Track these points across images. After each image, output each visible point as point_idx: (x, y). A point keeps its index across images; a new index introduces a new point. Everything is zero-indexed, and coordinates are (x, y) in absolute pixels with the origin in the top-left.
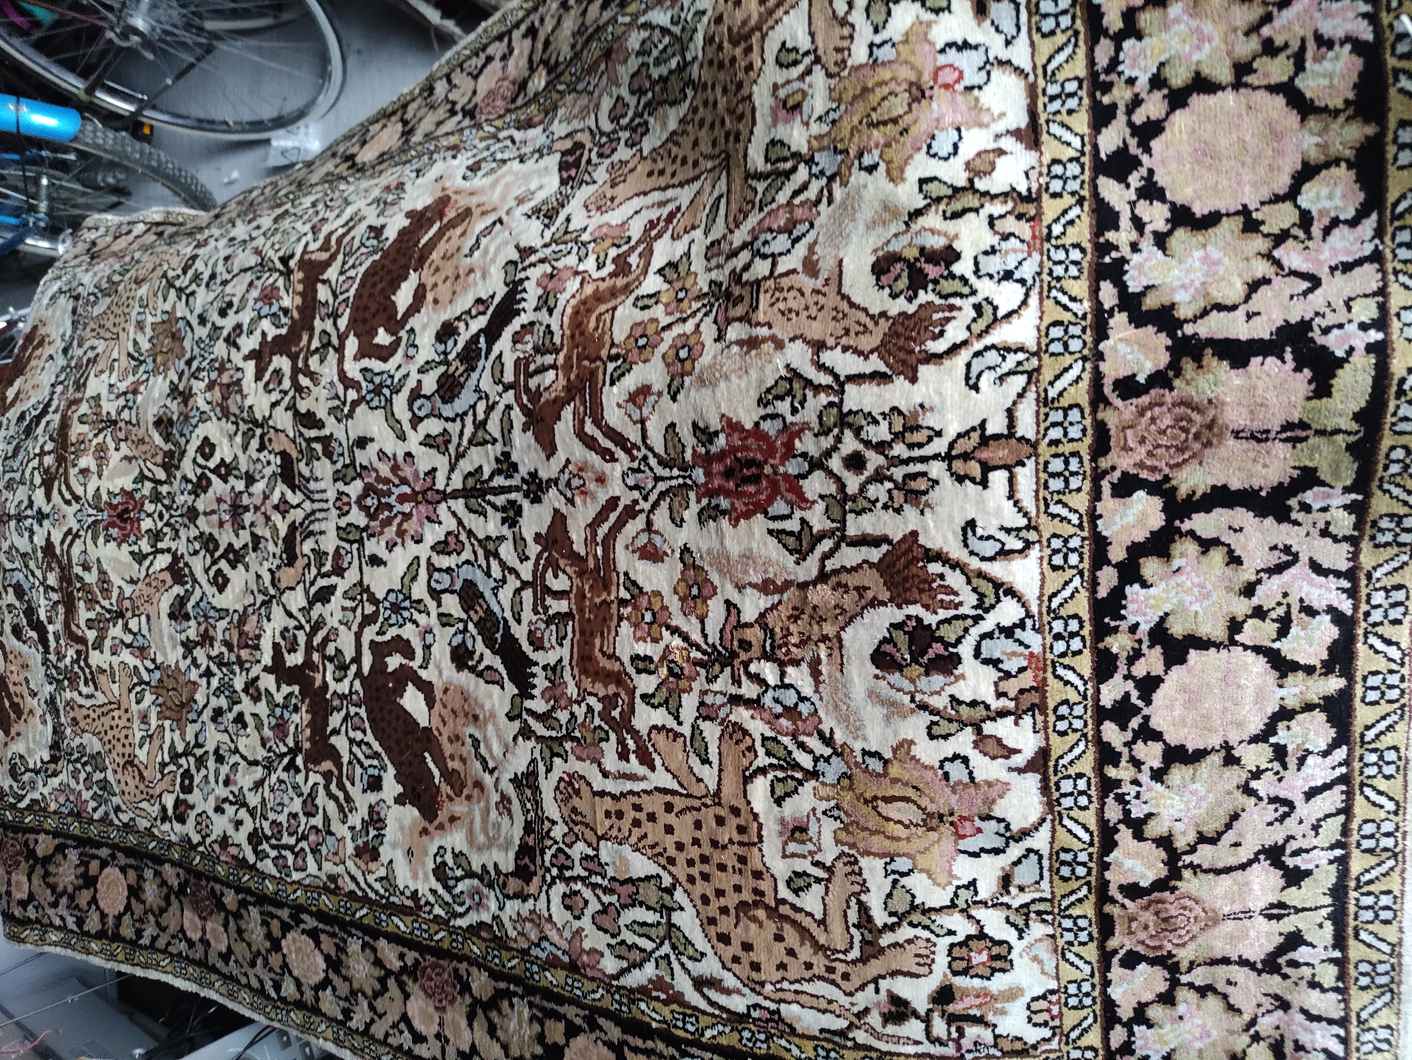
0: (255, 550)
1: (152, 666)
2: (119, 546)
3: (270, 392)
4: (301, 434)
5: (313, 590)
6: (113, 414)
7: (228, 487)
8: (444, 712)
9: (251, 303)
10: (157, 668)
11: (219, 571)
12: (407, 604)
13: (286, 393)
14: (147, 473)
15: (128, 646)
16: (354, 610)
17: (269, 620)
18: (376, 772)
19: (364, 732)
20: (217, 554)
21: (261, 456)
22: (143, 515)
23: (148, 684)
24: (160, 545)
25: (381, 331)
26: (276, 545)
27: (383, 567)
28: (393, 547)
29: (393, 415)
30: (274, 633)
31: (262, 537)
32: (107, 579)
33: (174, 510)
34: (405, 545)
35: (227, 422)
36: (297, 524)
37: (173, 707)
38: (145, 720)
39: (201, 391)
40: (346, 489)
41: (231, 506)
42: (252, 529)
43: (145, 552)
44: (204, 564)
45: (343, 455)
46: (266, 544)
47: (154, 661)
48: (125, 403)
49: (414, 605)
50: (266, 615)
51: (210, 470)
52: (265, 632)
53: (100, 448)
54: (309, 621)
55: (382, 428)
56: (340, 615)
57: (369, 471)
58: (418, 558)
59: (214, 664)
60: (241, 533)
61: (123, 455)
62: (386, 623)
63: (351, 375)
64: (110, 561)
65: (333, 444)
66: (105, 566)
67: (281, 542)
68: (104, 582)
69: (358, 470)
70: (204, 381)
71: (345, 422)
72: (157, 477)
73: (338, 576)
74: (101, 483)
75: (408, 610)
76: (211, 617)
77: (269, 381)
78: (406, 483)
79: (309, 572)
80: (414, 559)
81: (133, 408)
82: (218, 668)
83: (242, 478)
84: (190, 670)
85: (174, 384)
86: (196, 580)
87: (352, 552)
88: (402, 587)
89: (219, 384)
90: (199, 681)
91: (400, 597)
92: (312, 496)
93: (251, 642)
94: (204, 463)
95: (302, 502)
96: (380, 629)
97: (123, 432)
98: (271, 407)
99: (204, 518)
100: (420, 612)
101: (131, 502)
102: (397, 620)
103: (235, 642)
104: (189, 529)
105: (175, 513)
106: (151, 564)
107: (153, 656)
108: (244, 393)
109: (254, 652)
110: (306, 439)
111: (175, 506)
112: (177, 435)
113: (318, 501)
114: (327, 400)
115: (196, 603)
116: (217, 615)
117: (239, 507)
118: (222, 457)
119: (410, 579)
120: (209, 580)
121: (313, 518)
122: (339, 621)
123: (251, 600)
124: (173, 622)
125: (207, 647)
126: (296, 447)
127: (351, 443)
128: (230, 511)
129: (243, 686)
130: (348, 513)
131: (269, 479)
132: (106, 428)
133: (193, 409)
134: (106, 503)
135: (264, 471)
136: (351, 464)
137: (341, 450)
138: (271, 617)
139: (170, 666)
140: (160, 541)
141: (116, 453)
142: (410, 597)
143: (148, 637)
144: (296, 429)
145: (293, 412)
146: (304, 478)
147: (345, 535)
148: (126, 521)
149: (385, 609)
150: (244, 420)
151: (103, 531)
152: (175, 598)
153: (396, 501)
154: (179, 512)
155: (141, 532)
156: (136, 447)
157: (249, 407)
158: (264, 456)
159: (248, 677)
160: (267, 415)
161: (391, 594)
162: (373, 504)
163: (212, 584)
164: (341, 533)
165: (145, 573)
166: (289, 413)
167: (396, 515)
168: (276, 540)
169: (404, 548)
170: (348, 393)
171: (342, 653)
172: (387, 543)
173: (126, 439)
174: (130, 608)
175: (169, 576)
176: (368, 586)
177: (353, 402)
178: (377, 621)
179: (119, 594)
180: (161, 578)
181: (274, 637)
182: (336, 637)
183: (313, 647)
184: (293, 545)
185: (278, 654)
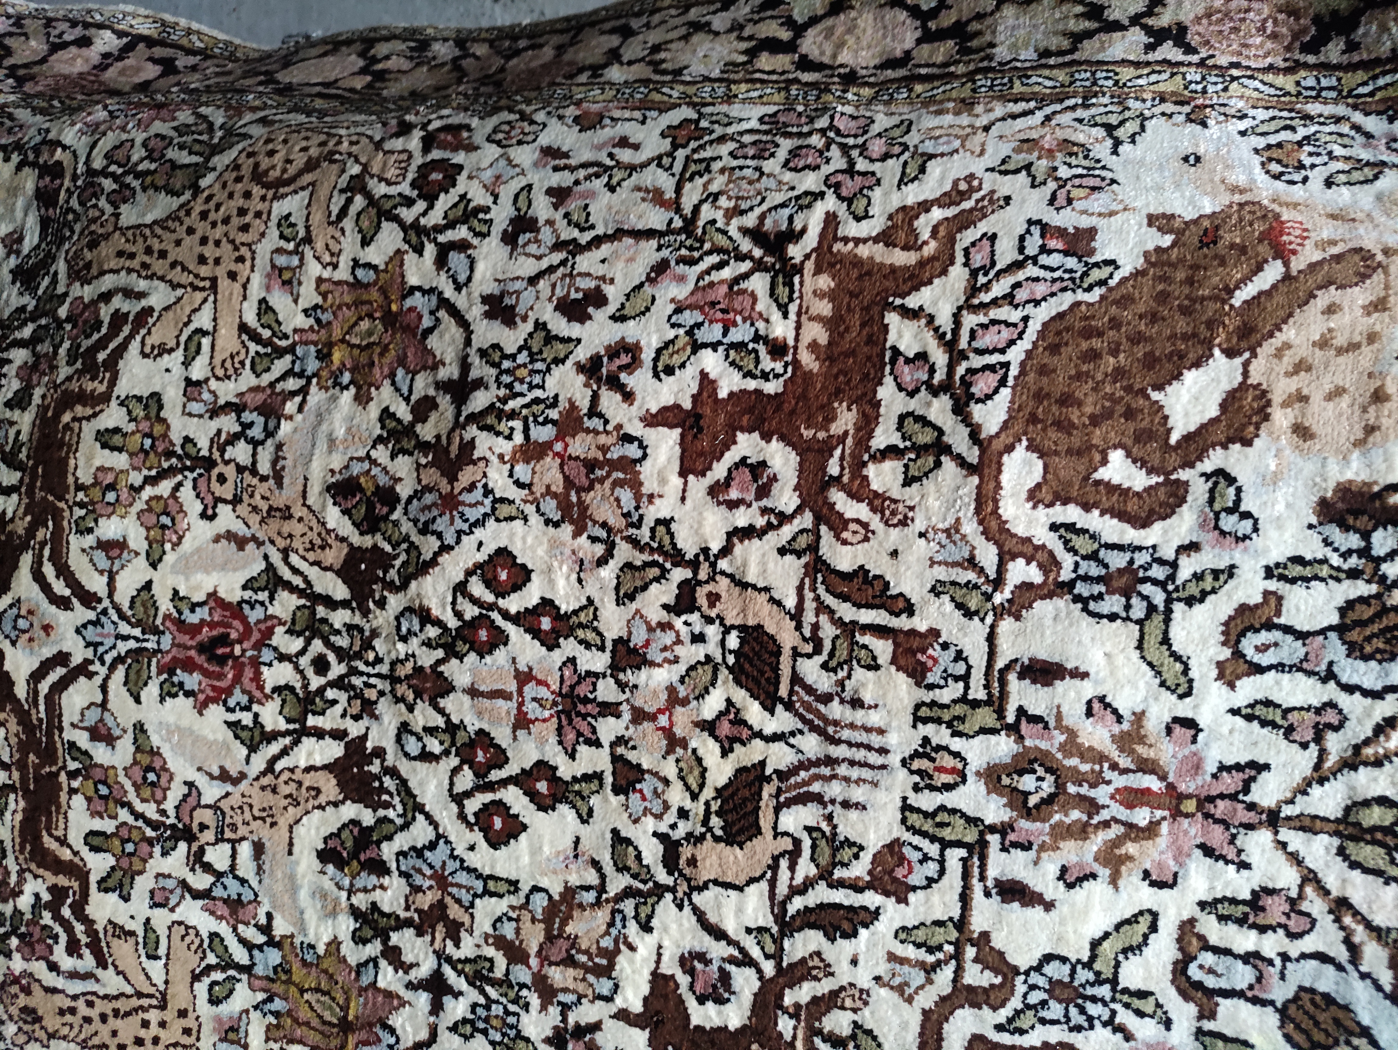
0: (617, 790)
1: (260, 939)
3: (733, 505)
4: (822, 608)
5: (797, 904)
7: (558, 657)
9: (663, 308)
10: (271, 942)
11: (500, 807)
12: (1104, 991)
13: (784, 518)
14: (286, 574)
15: (197, 895)
16: (930, 970)
17: (646, 928)
20: (495, 775)
21: (678, 623)
22: (267, 655)
23: (248, 969)
24: (311, 721)
25: (1116, 456)
26: (694, 797)
27: (1038, 910)
28: (1081, 880)
29: (1166, 641)
30: (659, 955)
31: (649, 771)
32: (157, 764)
33: (367, 663)
34: (1121, 883)
35: (576, 534)
36: (768, 771)
37: (315, 1022)
38: (231, 1036)
39: (501, 457)
40: (957, 744)
41: (560, 694)
42: (620, 750)
43: (268, 728)
44: (452, 784)
45: (965, 678)
46: (660, 787)
47: (266, 929)
48: (238, 428)
49: (1126, 998)
50: (636, 917)
51: (506, 615)
52: (632, 948)
53: (159, 508)
54: (777, 956)
55: (1120, 660)
56: (883, 969)
57: (1046, 727)
58: (1155, 915)
59: (459, 973)
60: (583, 749)
61: (223, 531)
62: (1030, 1013)
63: (1020, 530)
64: (170, 732)
65: (935, 651)
66: (155, 740)
67: (708, 793)
68: (149, 769)
69: (1010, 718)
70: (509, 438)
71: (989, 619)
72: (318, 589)
73: (887, 894)
74: (156, 576)
75: (1105, 1004)
76: (459, 886)
77: (728, 482)
78: (1153, 772)
79: (792, 868)
80: (1141, 913)
81: (262, 443)
82: (471, 984)
83: (602, 648)
84: (376, 966)
85: (399, 421)
86: (420, 808)
87: (942, 862)
88: (1093, 958)
89: (557, 454)
90: (407, 995)
91: (1083, 975)
92: (831, 730)
93: (583, 958)
94: (489, 597)
95: (793, 734)
96: (1010, 1020)
97: (229, 485)
98: (730, 535)
99: (466, 699)
100: (1140, 1014)
101: (236, 623)
102: (1066, 1015)
103: (533, 949)
104: (411, 709)
105: (370, 670)
106: (285, 752)
107: (263, 920)
108: (644, 490)
109: (591, 978)
110: (838, 622)
111: (371, 656)
112: (406, 527)
113: (850, 744)
114: (933, 563)
115: (413, 848)
116: (479, 886)
117: (586, 701)
118: (548, 596)
119: (1120, 946)
120: (462, 816)
121: (826, 771)
122: (877, 979)
123: (592, 878)
124: (330, 868)
125: (439, 937)
126: (799, 627)
127: (1000, 663)
128: (555, 704)
129: (549, 1033)
130: (948, 787)
131: (692, 668)
132: (181, 471)
133: (472, 487)
134: (167, 617)
135: (679, 650)
136: (989, 702)
137: (960, 668)
138: (655, 923)
139: (311, 946)
140: (314, 713)
141: (204, 524)
142: (1114, 981)
143: (254, 883)
144: (809, 595)
145: (804, 560)
146: (810, 690)
147: (928, 826)
148: (222, 661)
149: (1033, 987)
150: (634, 542)
151: (159, 673)
152: (344, 826)
153: (1112, 797)
154: (384, 669)
155: (261, 688)
156: (262, 521)
157: (659, 522)
158: (686, 623)
159: (564, 1020)
160: (715, 547)
161: (1055, 964)
162: (1038, 789)
163: (470, 826)
164: (914, 819)
165: (263, 767)
166: (789, 558)
167: (1106, 824)
168: (694, 787)
169: (1116, 888)
170: (1011, 565)
171: (875, 1038)
172: (1064, 870)
173: (236, 501)
174: (212, 824)
175: (334, 782)
176: (985, 935)
177: (1026, 587)
178: (1003, 1005)
179: (186, 797)
180: (307, 784)
181: (658, 962)
182: (859, 1004)
183: (781, 1007)
184: (750, 807)
185: (666, 997)
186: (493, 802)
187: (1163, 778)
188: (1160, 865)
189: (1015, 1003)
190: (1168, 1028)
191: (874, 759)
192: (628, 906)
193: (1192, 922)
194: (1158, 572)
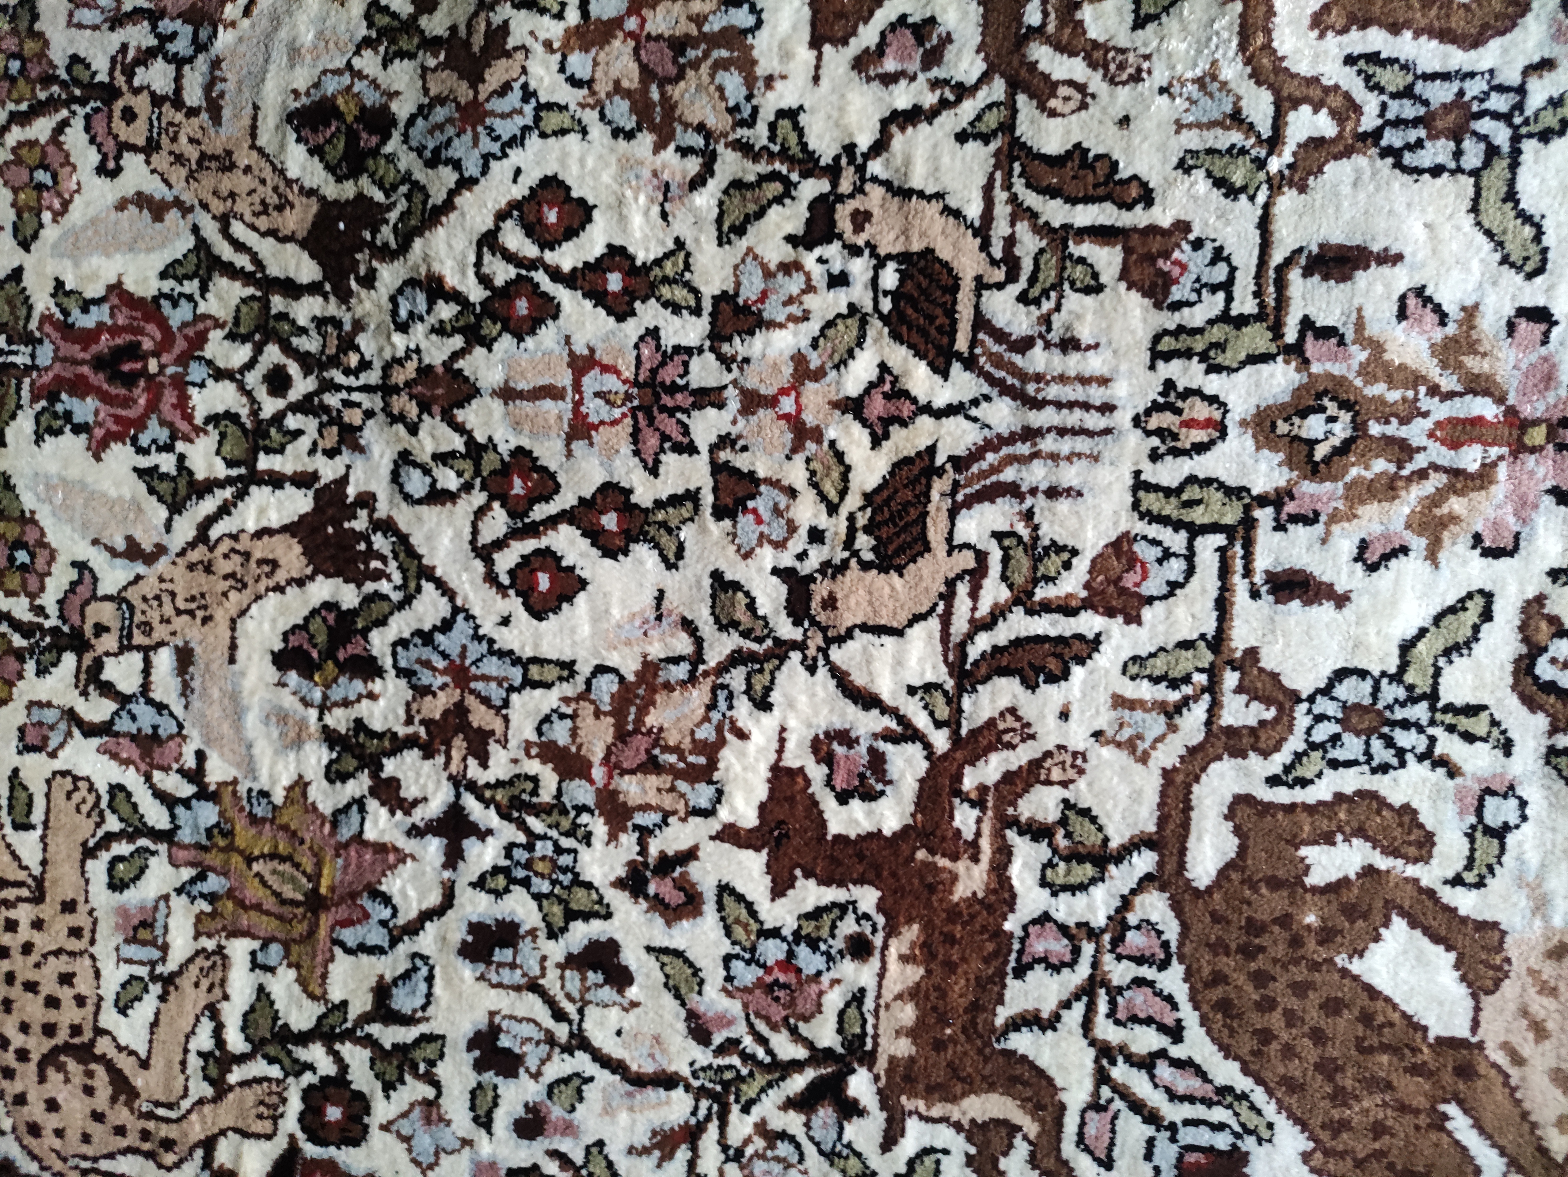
0: (719, 513)
1: (187, 790)
2: (97, 451)
3: (889, 80)
5: (983, 643)
6: (101, 65)
7: (632, 329)
8: (1541, 1006)
10: (204, 794)
12: (1420, 712)
13: (963, 91)
14: (226, 252)
15: (90, 730)
17: (763, 704)
18: (1222, 1141)
19: (1176, 1033)
20: (540, 511)
21: (809, 260)
22: (197, 372)
23: (167, 836)
24: (264, 463)
26: (832, 509)
27: (1327, 609)
28: (1386, 557)
29: (1511, 196)
30: (782, 741)
31: (768, 481)
32: (31, 537)
33: (347, 372)
34: (1442, 556)
35: (659, 147)
36: (940, 460)
37: (270, 904)
38: (143, 934)
39: (548, 45)
40: (1213, 384)
41: (636, 383)
42: (724, 455)
43: (200, 476)
44: (475, 532)
45: (1227, 286)
46: (783, 501)
47: (195, 776)
48: (153, 42)
49: (1449, 718)
50: (748, 691)
51: (556, 275)
52: (742, 735)
53: (33, 157)
54: (952, 723)
55: (1446, 231)
56: (1105, 719)
57: (1341, 343)
58: (1488, 596)
59: (487, 803)
60: (671, 460)
61: (130, 192)
62: (1316, 755)
63: (1303, 67)
64: (49, 487)
65: (1183, 253)
66: (28, 501)
67: (853, 502)
68: (19, 544)
69: (1291, 336)
70: (559, 16)
71: (1262, 197)
72: (274, 270)
73: (1110, 613)
74: (29, 261)
75: (1421, 730)
76: (486, 678)
77: (880, 50)
78: (1486, 393)
79: (974, 595)
80: (1470, 596)
81: (190, 60)
82: (504, 816)
83: (697, 311)
84: (362, 810)
85: (394, 15)
86: (428, 574)
87: (1190, 557)
88: (1404, 666)
89: (631, 34)
90: (408, 845)
91: (1390, 692)
92: (1031, 388)
93: (672, 759)
94: (531, 250)
95: (975, 402)
96: (1288, 769)
97: (141, 124)
98: (885, 123)
99: (497, 405)
100: (1469, 738)
101: (151, 328)
102: (1367, 753)
103: (597, 754)
104: (413, 430)
105: (352, 381)
106: (224, 510)
107: (190, 762)
108: (761, 71)
109: (682, 786)
110: (1044, 229)
111: (353, 360)
112: (407, 161)
113: (1059, 405)
114: (1180, 126)
115: (418, 633)
116: (516, 675)
117: (673, 389)
118: (617, 242)
119: (1440, 646)
120: (491, 578)
121: (1023, 449)
122: (1097, 735)
123: (683, 645)
124: (293, 677)
125: (456, 755)
126: (985, 246)
127: (1277, 257)
128: (628, 397)
129: (621, 872)
130: (1201, 448)
131: (830, 324)
132: (67, 104)
133: (505, 89)
134: (46, 318)
135: (810, 301)
136: (1260, 317)
137: (1220, 273)
138: (775, 697)
139: (264, 794)
140: (268, 451)
141: (102, 184)
142: (1433, 696)
143: (177, 709)
144: (1000, 196)
145: (993, 146)
146: (1000, 336)
147: (1170, 508)
148: (130, 380)
149: (1320, 718)
150: (745, 148)
151: (35, 399)
152: (314, 612)
153: (1431, 435)
154: (373, 377)
155: (188, 418)
156: (191, 176)
157: (781, 114)
158: (821, 260)
159: (643, 851)
160: (864, 143)
161: (1352, 681)
162: (1329, 433)
163: (502, 590)
164: (1152, 502)
165: (191, 534)
166: (972, 146)
167: (1422, 474)
168: (833, 495)
169: (1436, 564)
170: (1291, 116)
171: (1094, 820)
172: (1363, 546)
173: (150, 148)
174: (115, 625)
175: (298, 549)
176: (1252, 653)
177: (1316, 143)
178: (1277, 748)
179: (74, 585)
180: (258, 554)
181: (780, 751)
182: (1071, 773)
183: (958, 792)
184: (913, 513)
185: (791, 799)
186: (537, 552)
187: (1500, 400)
188: (1496, 525)
189: (1295, 743)
190: (1508, 754)
191: (1094, 421)
192: (737, 678)
193: (1540, 599)
194: (1499, 103)
